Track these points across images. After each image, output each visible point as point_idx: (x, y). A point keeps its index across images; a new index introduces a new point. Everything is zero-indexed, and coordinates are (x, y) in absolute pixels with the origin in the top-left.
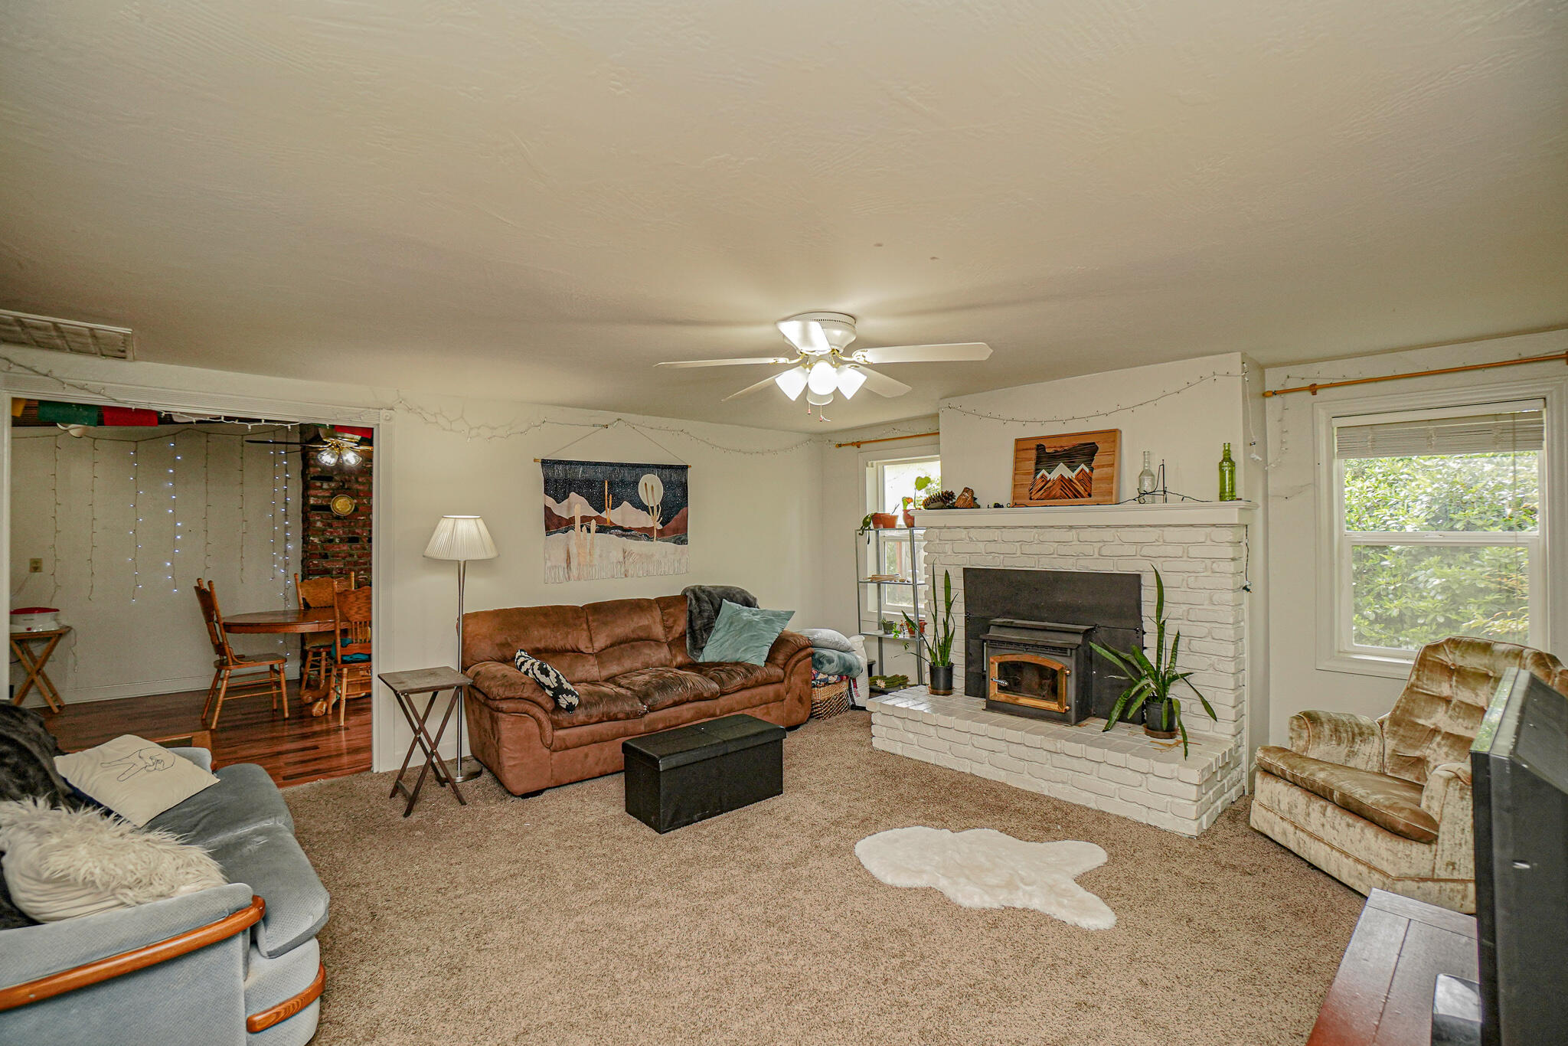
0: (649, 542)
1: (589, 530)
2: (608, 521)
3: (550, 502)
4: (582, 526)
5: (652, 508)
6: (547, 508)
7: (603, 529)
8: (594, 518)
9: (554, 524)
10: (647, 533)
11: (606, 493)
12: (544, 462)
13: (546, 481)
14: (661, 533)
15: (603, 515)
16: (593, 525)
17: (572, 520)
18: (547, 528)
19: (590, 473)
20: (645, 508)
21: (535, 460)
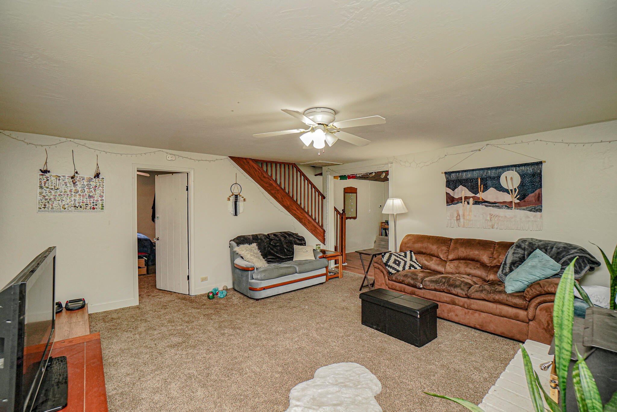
0: (509, 210)
1: (468, 203)
2: (481, 198)
3: (450, 191)
4: (465, 201)
5: (511, 190)
6: (447, 194)
7: (477, 202)
8: (472, 197)
9: (451, 200)
10: (508, 205)
11: (479, 184)
12: (446, 173)
13: (447, 181)
14: (518, 205)
15: (478, 195)
16: (471, 201)
17: (461, 198)
18: (447, 202)
19: (469, 175)
20: (507, 191)
21: (442, 173)
